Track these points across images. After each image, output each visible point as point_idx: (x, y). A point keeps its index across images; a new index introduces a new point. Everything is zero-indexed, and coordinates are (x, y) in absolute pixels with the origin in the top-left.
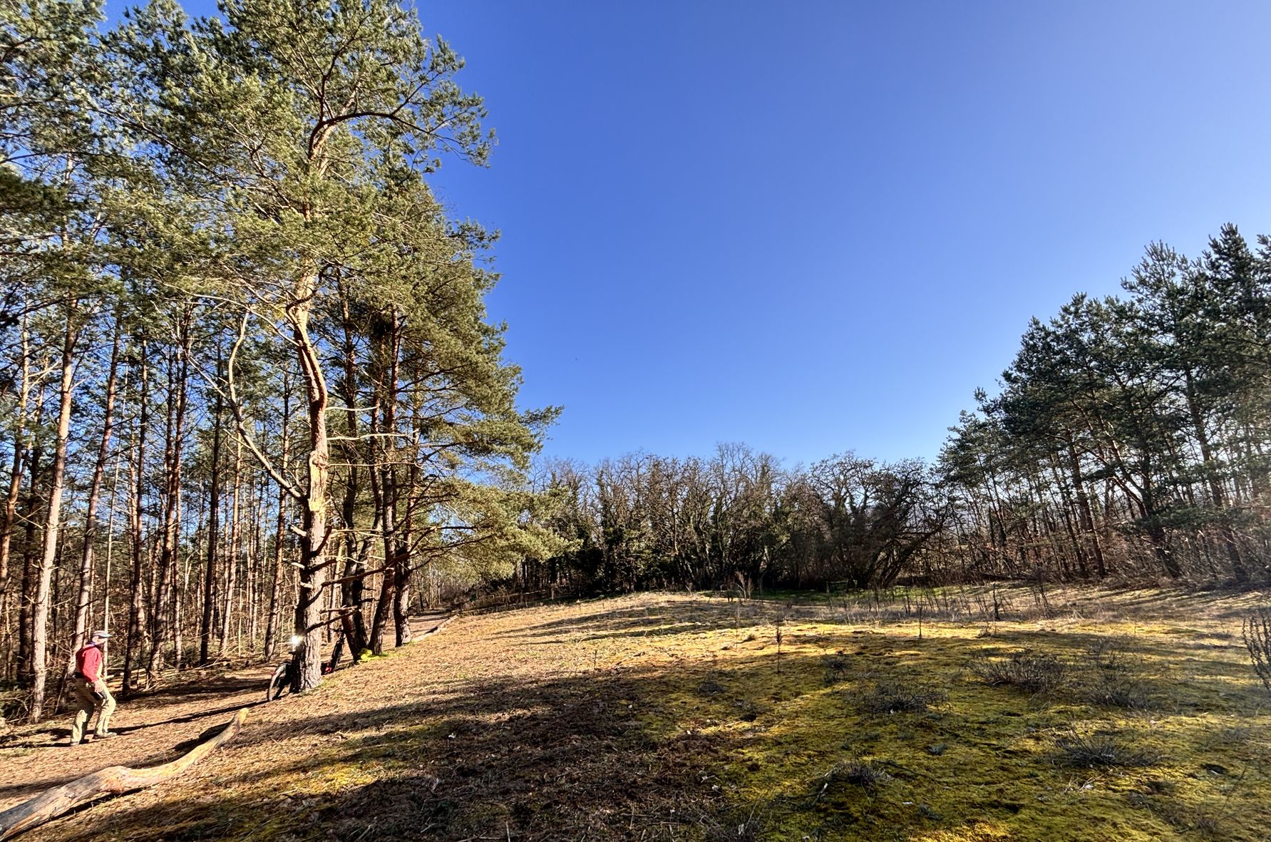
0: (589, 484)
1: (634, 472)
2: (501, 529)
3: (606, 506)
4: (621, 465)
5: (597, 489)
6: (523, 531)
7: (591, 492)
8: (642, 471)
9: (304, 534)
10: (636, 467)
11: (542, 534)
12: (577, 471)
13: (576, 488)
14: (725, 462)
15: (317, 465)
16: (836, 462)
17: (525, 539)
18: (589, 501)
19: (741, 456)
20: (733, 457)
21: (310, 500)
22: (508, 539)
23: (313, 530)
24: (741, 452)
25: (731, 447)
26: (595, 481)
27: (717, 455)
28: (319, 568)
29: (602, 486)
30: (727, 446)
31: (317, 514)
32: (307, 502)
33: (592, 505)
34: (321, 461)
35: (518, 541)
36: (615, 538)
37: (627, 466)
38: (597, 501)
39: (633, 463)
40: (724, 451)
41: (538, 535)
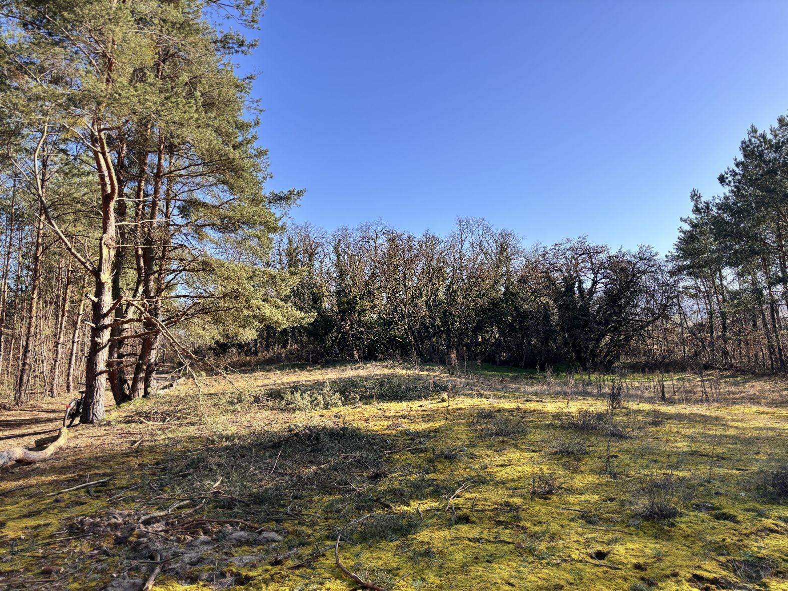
0: (326, 251)
1: (372, 242)
2: (247, 301)
3: (342, 274)
4: (359, 234)
5: (334, 257)
6: (265, 304)
7: (327, 260)
8: (379, 241)
9: (96, 300)
10: (375, 237)
11: (281, 307)
12: (314, 236)
13: (312, 255)
14: (464, 236)
15: (107, 245)
16: (569, 246)
17: (267, 310)
18: (325, 269)
19: (481, 233)
20: (472, 233)
21: (101, 274)
22: (254, 311)
23: (103, 297)
24: (481, 228)
25: (471, 222)
26: (332, 249)
27: (456, 229)
28: (106, 327)
29: (338, 255)
30: (467, 221)
31: (106, 284)
32: (99, 275)
33: (327, 273)
34: (110, 242)
35: (262, 312)
36: (347, 307)
37: (365, 235)
38: (333, 269)
39: (372, 233)
40: (464, 226)
41: (278, 307)
